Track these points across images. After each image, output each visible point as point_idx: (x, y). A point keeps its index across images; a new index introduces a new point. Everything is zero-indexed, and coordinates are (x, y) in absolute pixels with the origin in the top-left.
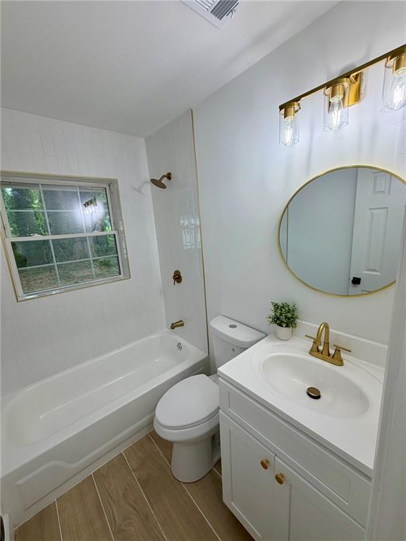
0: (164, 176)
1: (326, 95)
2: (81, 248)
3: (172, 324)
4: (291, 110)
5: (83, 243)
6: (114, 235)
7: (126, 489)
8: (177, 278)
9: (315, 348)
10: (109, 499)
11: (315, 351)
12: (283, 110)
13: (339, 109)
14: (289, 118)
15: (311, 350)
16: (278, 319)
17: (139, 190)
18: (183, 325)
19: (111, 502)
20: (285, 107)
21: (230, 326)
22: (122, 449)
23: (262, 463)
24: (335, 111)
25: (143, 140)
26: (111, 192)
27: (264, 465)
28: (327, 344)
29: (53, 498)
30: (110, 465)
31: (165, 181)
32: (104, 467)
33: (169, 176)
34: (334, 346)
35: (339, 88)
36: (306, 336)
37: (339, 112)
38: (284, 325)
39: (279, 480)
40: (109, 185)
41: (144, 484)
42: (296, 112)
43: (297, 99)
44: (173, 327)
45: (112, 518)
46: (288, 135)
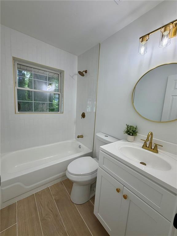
0: (84, 71)
1: (161, 32)
2: (41, 107)
3: (78, 136)
4: (145, 39)
5: (43, 105)
6: (59, 94)
7: (49, 203)
8: (83, 116)
9: (145, 145)
10: (40, 205)
11: (145, 146)
12: (141, 39)
13: (167, 37)
14: (144, 42)
15: (143, 146)
16: (128, 131)
17: (72, 77)
18: (82, 137)
19: (41, 206)
20: (142, 38)
21: (105, 136)
22: (49, 185)
23: (117, 190)
24: (165, 38)
25: (77, 57)
26: (61, 76)
27: (118, 190)
28: (151, 143)
29: (16, 201)
30: (43, 191)
31: (84, 73)
32: (40, 191)
33: (86, 72)
34: (155, 144)
35: (168, 28)
36: (141, 139)
37: (167, 38)
38: (131, 134)
39: (125, 197)
40: (60, 73)
41: (57, 201)
42: (147, 41)
43: (148, 34)
44: (78, 137)
45: (41, 213)
46: (142, 50)
